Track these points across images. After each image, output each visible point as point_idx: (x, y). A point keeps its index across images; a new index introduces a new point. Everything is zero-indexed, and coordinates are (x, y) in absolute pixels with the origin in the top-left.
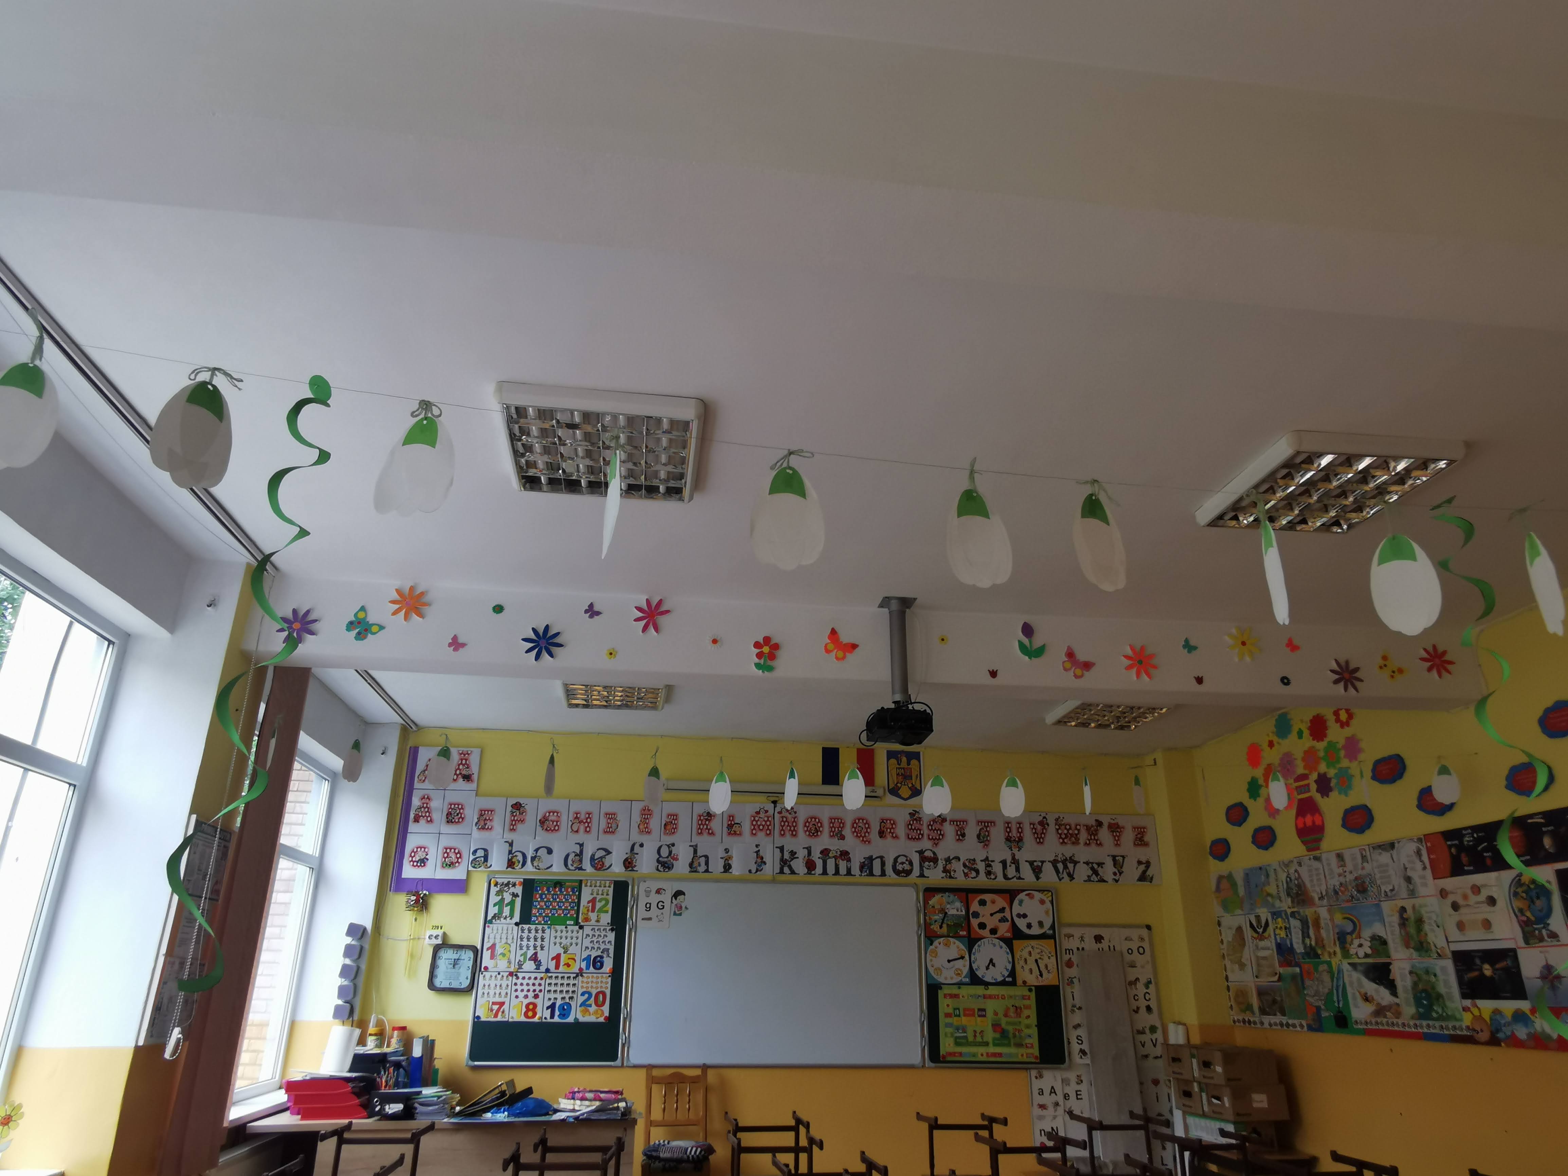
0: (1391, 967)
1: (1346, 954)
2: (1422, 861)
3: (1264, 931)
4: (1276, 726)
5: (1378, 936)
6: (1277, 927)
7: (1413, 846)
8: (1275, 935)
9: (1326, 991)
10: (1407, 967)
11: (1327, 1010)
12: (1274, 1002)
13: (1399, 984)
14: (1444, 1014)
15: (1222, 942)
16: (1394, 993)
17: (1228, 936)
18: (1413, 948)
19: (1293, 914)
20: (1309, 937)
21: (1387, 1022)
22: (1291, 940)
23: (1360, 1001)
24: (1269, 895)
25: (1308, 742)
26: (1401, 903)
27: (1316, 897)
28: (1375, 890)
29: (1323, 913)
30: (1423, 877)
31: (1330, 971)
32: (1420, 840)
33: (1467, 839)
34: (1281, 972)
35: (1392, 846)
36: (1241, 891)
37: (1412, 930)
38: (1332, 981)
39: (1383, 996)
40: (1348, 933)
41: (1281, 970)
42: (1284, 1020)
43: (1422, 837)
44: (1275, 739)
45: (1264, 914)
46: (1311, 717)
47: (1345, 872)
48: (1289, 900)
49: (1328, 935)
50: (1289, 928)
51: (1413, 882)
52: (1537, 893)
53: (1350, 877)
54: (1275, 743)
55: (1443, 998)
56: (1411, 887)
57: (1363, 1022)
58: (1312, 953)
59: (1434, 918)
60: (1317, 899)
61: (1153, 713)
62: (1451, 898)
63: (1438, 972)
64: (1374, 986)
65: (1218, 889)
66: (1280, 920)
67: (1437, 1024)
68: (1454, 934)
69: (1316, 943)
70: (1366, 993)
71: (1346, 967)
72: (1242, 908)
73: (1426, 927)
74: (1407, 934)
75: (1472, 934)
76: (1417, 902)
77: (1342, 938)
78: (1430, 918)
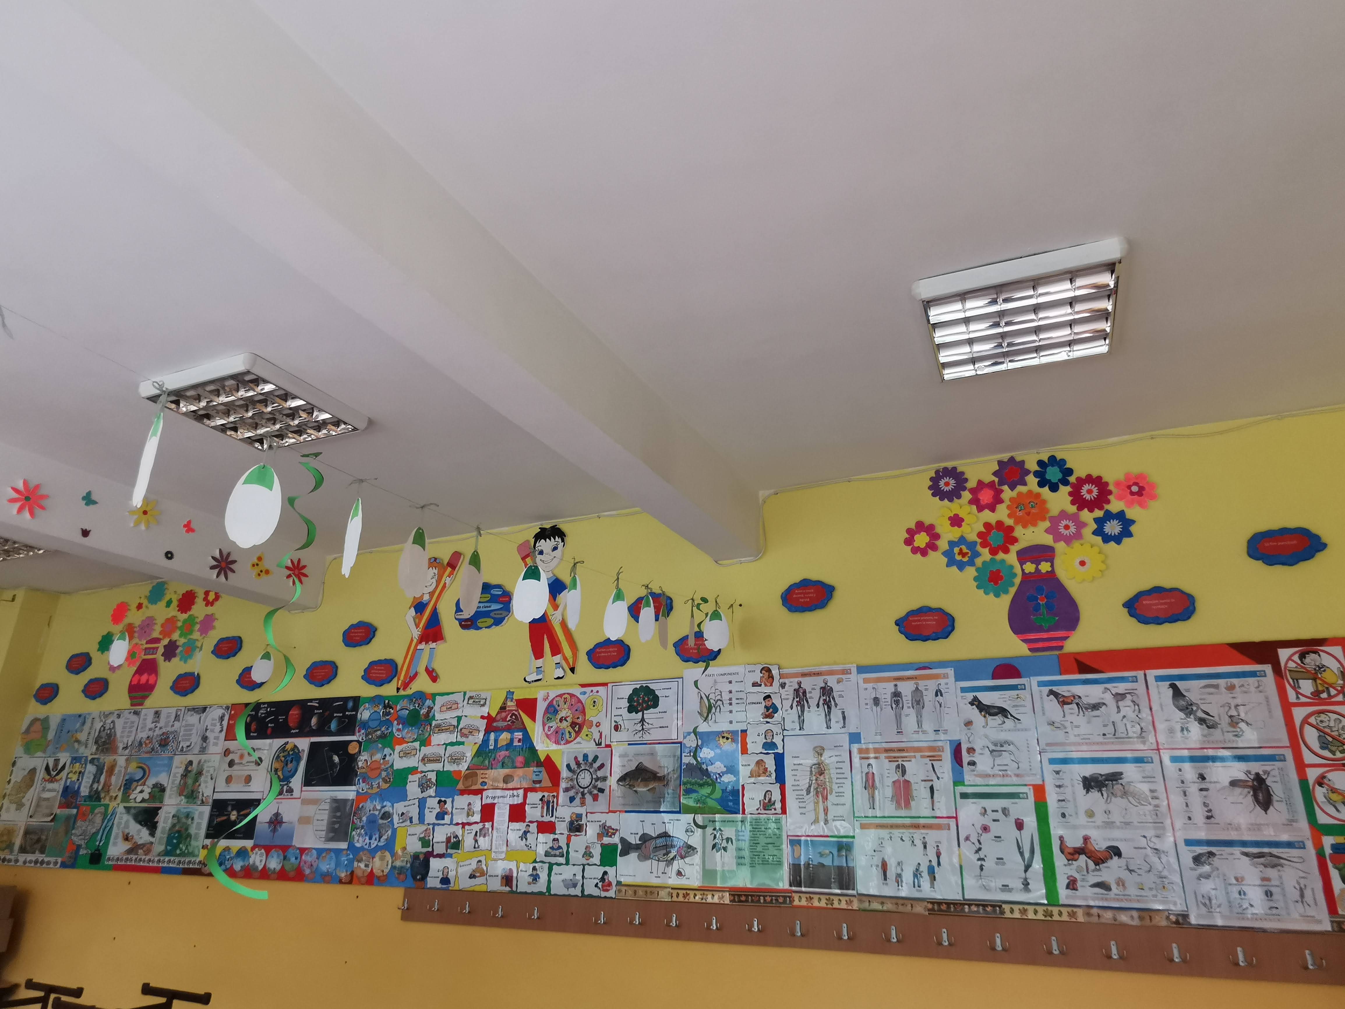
0: (159, 812)
1: (126, 798)
2: (221, 725)
3: (57, 774)
4: (150, 591)
5: (160, 784)
6: (72, 772)
7: (220, 712)
8: (67, 778)
9: (94, 830)
10: (173, 811)
11: (86, 848)
12: (39, 840)
13: (160, 826)
14: (186, 851)
15: (9, 782)
16: (152, 834)
17: (18, 775)
18: (185, 796)
19: (92, 761)
20: (98, 782)
21: (136, 859)
22: (80, 784)
23: (120, 839)
24: (78, 741)
25: (173, 611)
26: (190, 758)
27: (121, 746)
28: (174, 746)
29: (121, 761)
30: (217, 738)
31: (105, 815)
32: (227, 708)
33: (262, 711)
34: (58, 812)
35: (204, 709)
36: (51, 735)
37: (190, 781)
38: (103, 822)
39: (142, 835)
40: (135, 781)
41: (58, 811)
42: (41, 857)
43: (230, 705)
44: (145, 602)
45: (64, 758)
46: (184, 592)
47: (156, 727)
48: (95, 747)
49: (116, 781)
50: (83, 774)
51: (208, 741)
52: (292, 758)
53: (158, 732)
54: (144, 606)
55: (191, 838)
56: (205, 745)
57: (115, 858)
58: (95, 796)
59: (212, 772)
60: (121, 748)
61: (28, 552)
62: (231, 757)
63: (196, 817)
64: (139, 827)
65: (27, 731)
66: (78, 764)
67: (177, 859)
68: (221, 785)
69: (102, 789)
70: (128, 834)
71: (121, 809)
72: (44, 752)
73: (202, 779)
74: (185, 783)
75: (234, 787)
76: (203, 757)
77: (128, 785)
78: (208, 771)
